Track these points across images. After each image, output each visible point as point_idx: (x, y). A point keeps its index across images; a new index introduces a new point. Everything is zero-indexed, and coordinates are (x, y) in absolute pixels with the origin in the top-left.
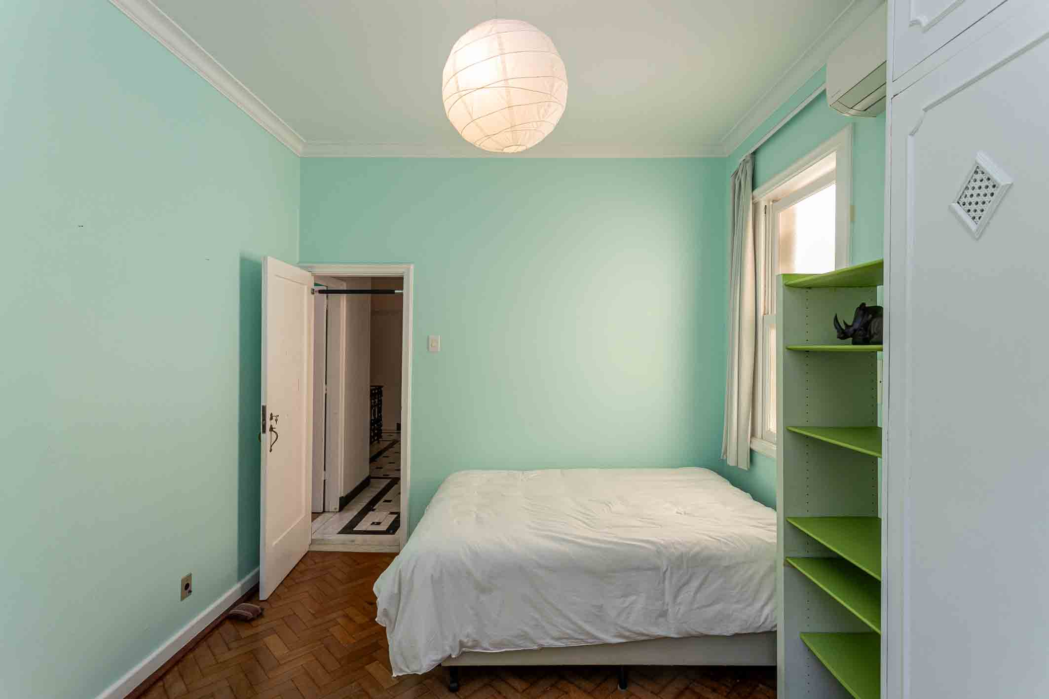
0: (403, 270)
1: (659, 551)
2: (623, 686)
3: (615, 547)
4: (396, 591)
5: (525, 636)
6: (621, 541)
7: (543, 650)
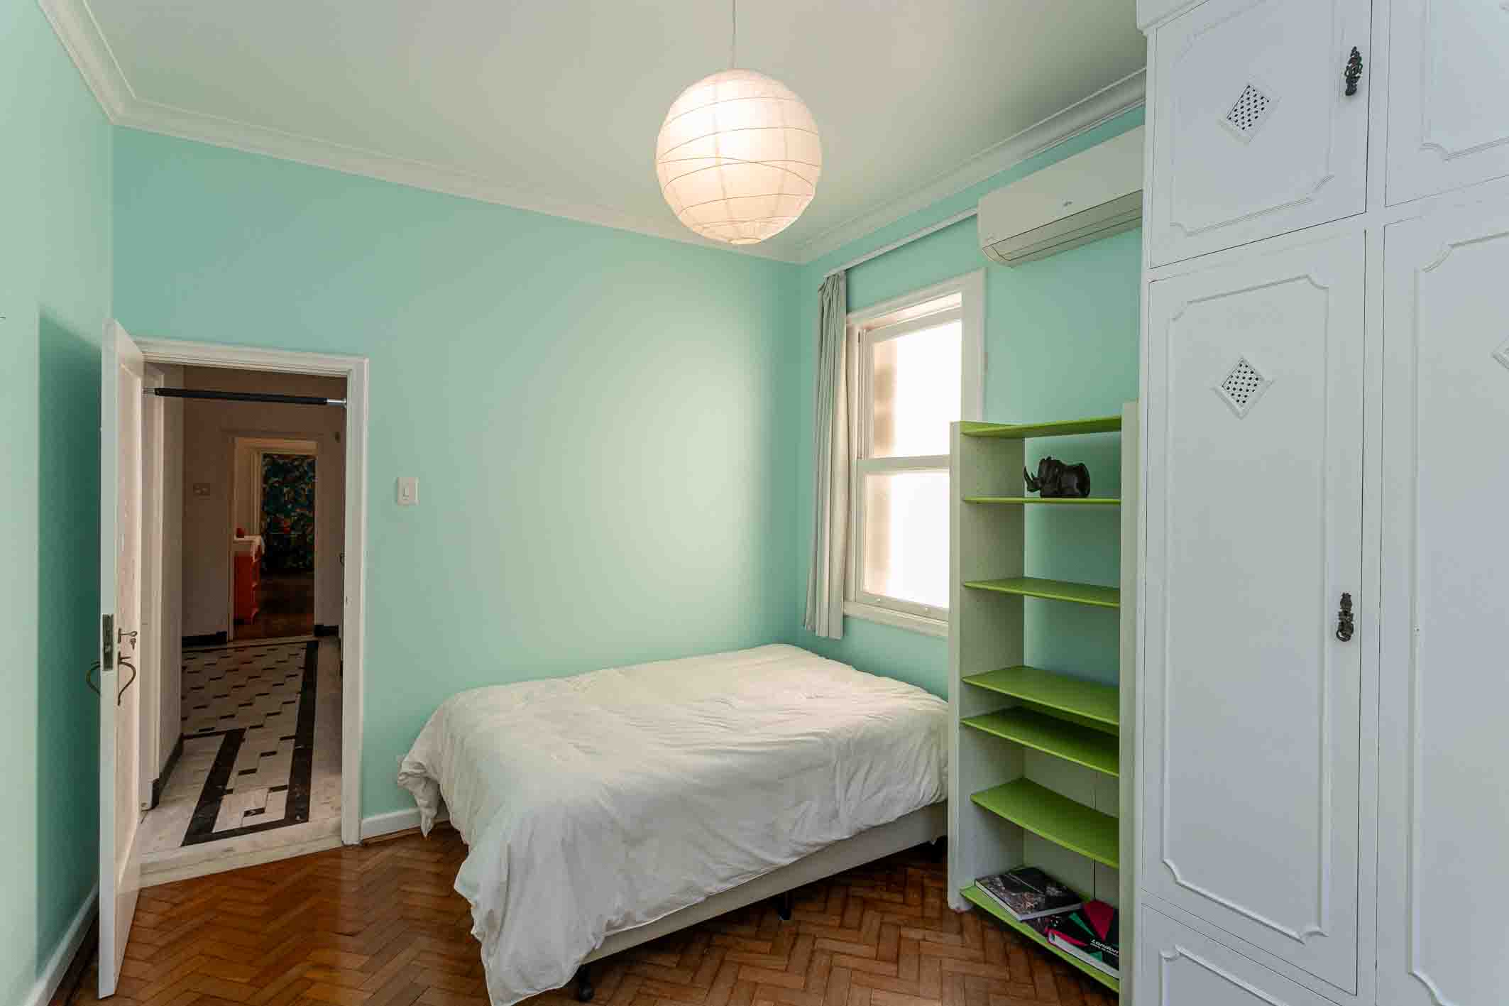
0: (349, 367)
1: (827, 740)
2: (787, 917)
3: (782, 747)
4: (505, 879)
5: (690, 889)
6: (782, 739)
7: (710, 898)
